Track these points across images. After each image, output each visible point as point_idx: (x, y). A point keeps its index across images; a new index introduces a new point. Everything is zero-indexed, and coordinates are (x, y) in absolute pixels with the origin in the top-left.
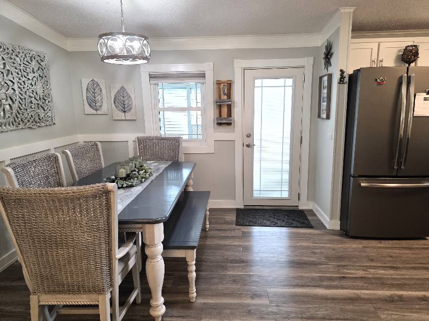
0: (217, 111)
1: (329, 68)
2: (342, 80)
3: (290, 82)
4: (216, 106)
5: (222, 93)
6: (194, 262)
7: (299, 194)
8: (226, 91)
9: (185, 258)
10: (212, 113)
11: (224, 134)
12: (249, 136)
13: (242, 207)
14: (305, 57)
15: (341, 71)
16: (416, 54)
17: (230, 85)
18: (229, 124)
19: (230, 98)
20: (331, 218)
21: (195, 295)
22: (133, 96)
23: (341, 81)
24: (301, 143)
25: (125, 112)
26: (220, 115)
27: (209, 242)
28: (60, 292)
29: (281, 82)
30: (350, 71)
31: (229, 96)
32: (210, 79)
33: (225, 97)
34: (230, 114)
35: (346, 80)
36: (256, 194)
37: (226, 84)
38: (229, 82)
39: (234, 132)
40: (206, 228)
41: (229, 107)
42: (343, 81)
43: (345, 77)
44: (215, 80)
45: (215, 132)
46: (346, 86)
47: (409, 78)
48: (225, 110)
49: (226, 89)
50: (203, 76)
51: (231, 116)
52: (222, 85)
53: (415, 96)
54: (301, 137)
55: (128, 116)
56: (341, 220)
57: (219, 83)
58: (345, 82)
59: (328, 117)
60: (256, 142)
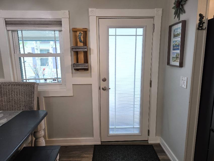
0: (74, 58)
1: (181, 15)
2: (201, 25)
3: (140, 31)
4: (73, 52)
5: (78, 40)
7: (149, 130)
8: (82, 39)
10: (69, 60)
12: (104, 80)
13: (99, 143)
14: (154, 8)
15: (201, 15)
18: (87, 70)
19: (86, 45)
23: (200, 27)
24: (151, 86)
26: (77, 61)
29: (132, 31)
31: (85, 43)
32: (66, 26)
33: (82, 44)
34: (86, 60)
35: (205, 25)
37: (82, 32)
38: (85, 30)
39: (91, 76)
41: (86, 54)
42: (202, 27)
43: (204, 23)
44: (71, 28)
46: (204, 33)
48: (81, 57)
49: (82, 37)
50: (59, 23)
51: (87, 62)
52: (78, 32)
54: (151, 81)
58: (204, 27)
59: (182, 65)
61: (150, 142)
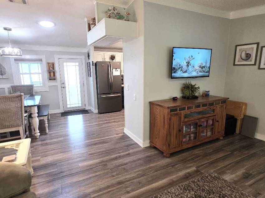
0: (49, 74)
1: (89, 60)
3: (77, 64)
4: (48, 72)
5: (50, 67)
6: (47, 120)
7: (85, 104)
9: (43, 120)
10: (46, 75)
11: (52, 83)
12: (63, 84)
13: (63, 112)
15: (92, 61)
16: (114, 57)
17: (53, 64)
18: (55, 79)
20: (95, 109)
21: (48, 131)
22: (6, 68)
23: (93, 65)
24: (84, 86)
25: (2, 75)
26: (50, 76)
27: (50, 122)
28: (4, 128)
30: (95, 62)
31: (53, 68)
32: (44, 62)
33: (52, 69)
34: (54, 75)
35: (94, 64)
36: (68, 106)
39: (57, 82)
40: (49, 118)
41: (54, 73)
45: (48, 82)
47: (110, 65)
48: (52, 74)
49: (52, 66)
50: (41, 60)
51: (55, 76)
52: (50, 64)
53: (113, 70)
54: (84, 84)
55: (4, 77)
56: (98, 109)
57: (48, 63)
59: (91, 76)
60: (67, 85)
61: (86, 109)
